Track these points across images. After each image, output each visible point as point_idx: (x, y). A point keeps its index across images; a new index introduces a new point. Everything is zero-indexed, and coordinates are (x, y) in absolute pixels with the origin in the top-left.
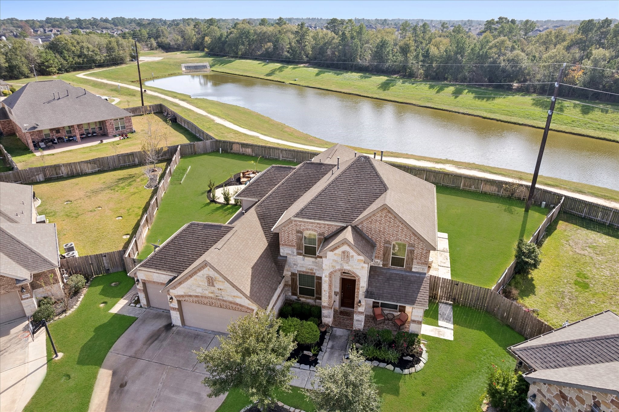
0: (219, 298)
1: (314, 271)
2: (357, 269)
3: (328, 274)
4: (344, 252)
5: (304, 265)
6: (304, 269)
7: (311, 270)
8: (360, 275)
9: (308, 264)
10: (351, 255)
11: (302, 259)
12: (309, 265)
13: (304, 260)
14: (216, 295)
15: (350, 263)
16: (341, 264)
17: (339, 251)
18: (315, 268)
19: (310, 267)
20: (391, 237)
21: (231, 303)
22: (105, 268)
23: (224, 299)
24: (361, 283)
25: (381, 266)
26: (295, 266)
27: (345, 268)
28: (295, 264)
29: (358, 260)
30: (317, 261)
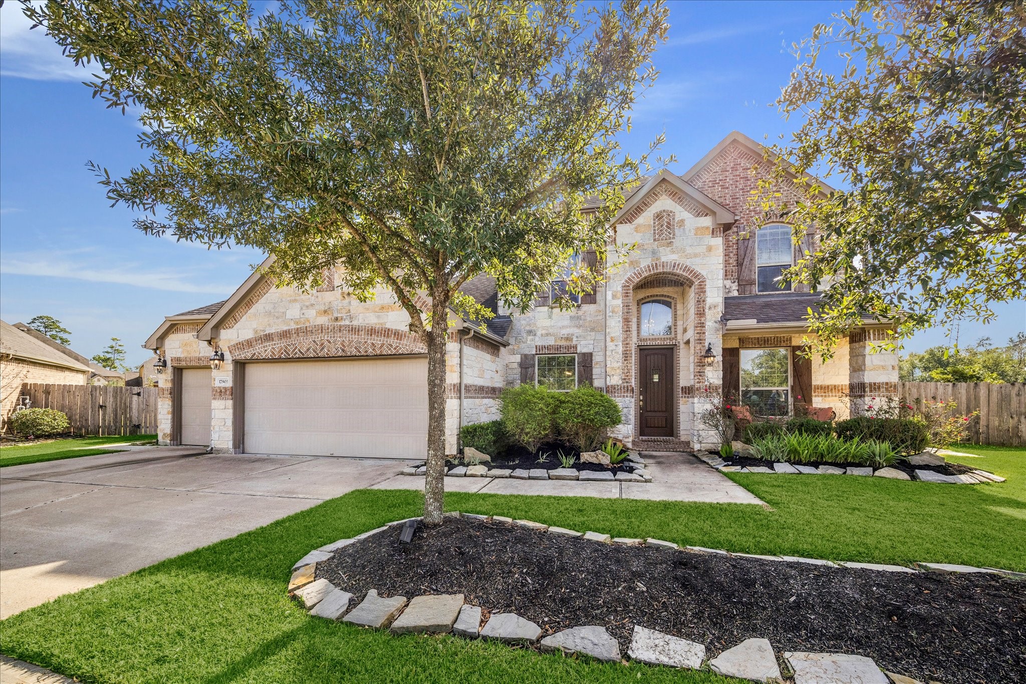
0: (343, 323)
1: (575, 339)
2: (696, 255)
3: (620, 289)
4: (659, 216)
5: (551, 331)
6: (551, 341)
7: (567, 339)
8: (704, 273)
9: (560, 324)
10: (676, 220)
11: (546, 316)
12: (563, 327)
13: (550, 317)
14: (335, 315)
15: (677, 242)
16: (654, 253)
17: (646, 218)
18: (576, 331)
19: (565, 332)
20: (753, 214)
21: (372, 331)
22: (131, 421)
23: (355, 323)
24: (708, 294)
25: (736, 294)
26: (530, 338)
27: (663, 259)
28: (530, 332)
29: (699, 230)
30: (580, 313)
